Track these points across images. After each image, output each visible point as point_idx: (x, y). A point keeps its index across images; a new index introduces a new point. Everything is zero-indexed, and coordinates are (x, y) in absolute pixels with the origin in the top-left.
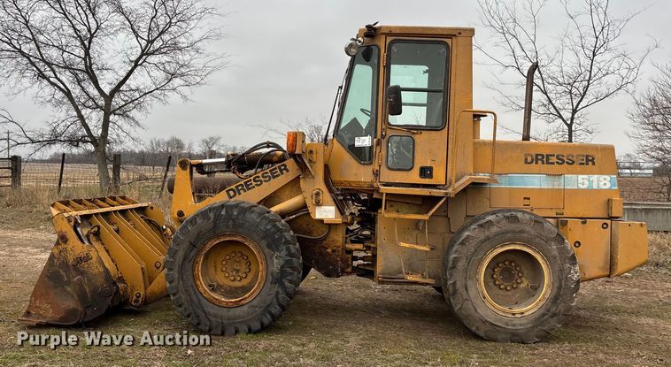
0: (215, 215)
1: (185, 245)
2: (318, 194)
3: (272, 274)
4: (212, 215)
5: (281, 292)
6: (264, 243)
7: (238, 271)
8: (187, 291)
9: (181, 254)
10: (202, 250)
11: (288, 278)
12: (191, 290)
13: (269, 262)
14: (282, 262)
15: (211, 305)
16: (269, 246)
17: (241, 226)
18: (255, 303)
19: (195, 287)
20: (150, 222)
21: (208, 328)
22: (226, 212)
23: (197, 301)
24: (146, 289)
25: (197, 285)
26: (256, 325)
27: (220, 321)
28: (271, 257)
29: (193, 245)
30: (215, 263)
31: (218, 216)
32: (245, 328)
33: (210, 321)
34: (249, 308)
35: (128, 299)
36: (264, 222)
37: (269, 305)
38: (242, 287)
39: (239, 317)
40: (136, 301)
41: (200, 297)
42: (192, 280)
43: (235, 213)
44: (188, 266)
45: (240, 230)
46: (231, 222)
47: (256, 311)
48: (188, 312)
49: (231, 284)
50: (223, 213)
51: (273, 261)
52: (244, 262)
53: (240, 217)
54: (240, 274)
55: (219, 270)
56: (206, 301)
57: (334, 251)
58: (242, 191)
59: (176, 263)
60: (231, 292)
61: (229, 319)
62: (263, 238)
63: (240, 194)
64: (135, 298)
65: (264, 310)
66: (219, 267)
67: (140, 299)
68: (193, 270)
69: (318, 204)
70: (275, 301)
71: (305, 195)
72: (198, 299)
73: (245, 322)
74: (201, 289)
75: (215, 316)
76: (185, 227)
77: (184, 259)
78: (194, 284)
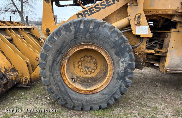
0: (75, 28)
1: (53, 52)
2: (139, 17)
3: (118, 74)
4: (72, 28)
5: (123, 85)
6: (113, 51)
7: (88, 68)
8: (56, 84)
9: (50, 58)
10: (66, 55)
11: (129, 76)
12: (60, 83)
13: (116, 65)
14: (126, 65)
15: (74, 93)
16: (117, 54)
17: (96, 38)
18: (104, 92)
19: (62, 81)
20: (33, 36)
21: (72, 107)
22: (84, 26)
23: (64, 91)
24: (30, 74)
25: (64, 80)
26: (104, 105)
27: (81, 103)
28: (118, 62)
29: (59, 52)
30: (74, 63)
31: (77, 30)
32: (97, 107)
33: (74, 103)
34: (100, 95)
35: (20, 81)
36: (114, 35)
37: (115, 93)
38: (92, 78)
39: (94, 101)
40: (25, 82)
41: (66, 87)
42: (60, 76)
43: (91, 27)
44: (57, 67)
45: (95, 41)
46: (88, 35)
47: (105, 97)
48: (58, 97)
49: (85, 76)
50: (82, 26)
51: (119, 64)
52: (92, 63)
53: (96, 30)
54: (90, 70)
55: (76, 67)
56: (70, 90)
57: (139, 54)
58: (87, 15)
59: (48, 64)
60: (85, 82)
61: (87, 102)
62: (113, 47)
63: (86, 17)
64: (24, 80)
65: (111, 97)
66: (77, 65)
67: (28, 81)
68: (60, 70)
69: (138, 24)
70: (119, 91)
71: (130, 17)
72: (65, 88)
73: (97, 104)
74: (66, 82)
75: (77, 100)
76: (52, 38)
77: (53, 62)
78: (61, 79)
